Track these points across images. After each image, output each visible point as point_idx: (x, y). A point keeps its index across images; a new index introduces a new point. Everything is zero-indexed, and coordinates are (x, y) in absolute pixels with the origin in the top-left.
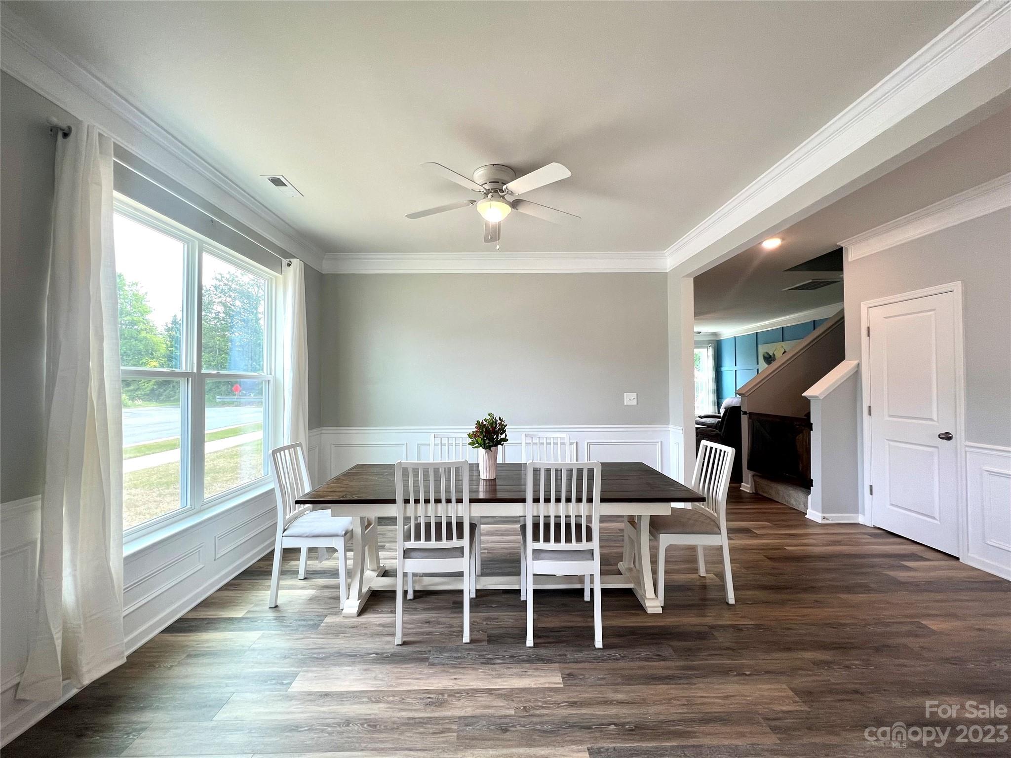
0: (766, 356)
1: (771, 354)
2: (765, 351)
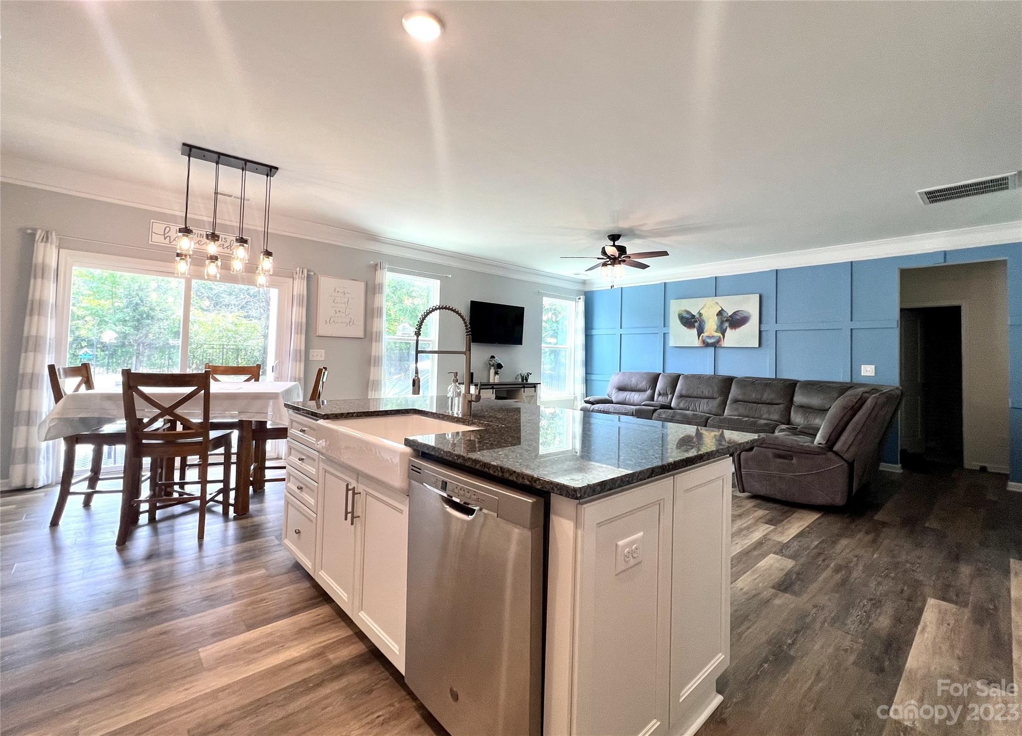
0: (685, 315)
1: (695, 313)
2: (683, 309)
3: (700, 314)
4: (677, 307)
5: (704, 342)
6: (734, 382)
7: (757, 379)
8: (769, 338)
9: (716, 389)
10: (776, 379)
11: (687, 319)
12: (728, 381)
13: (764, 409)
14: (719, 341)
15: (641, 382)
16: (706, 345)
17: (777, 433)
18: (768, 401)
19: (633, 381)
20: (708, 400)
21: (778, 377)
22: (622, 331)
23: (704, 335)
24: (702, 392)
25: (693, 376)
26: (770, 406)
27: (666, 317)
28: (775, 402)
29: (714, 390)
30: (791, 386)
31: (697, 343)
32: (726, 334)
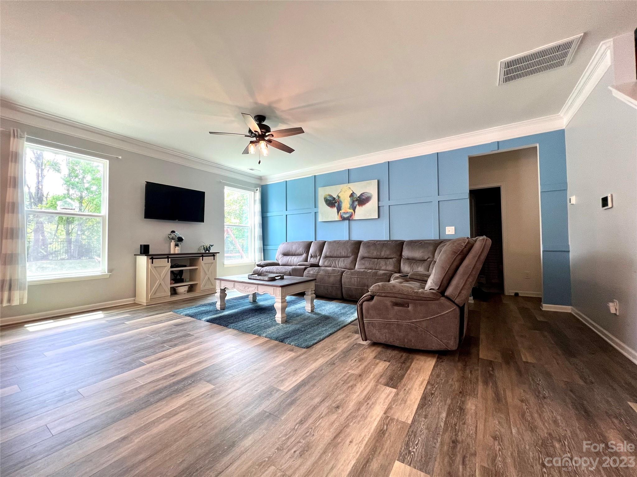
3: (339, 197)
4: (323, 192)
5: (341, 217)
6: (361, 244)
7: (377, 241)
8: (385, 211)
9: (350, 250)
10: (390, 241)
11: (330, 201)
12: (358, 244)
13: (382, 262)
14: (351, 216)
15: (299, 249)
16: (344, 219)
17: (393, 282)
18: (385, 256)
19: (294, 248)
20: (344, 258)
21: (391, 239)
22: (287, 213)
23: (342, 211)
24: (340, 253)
25: (335, 242)
26: (386, 260)
27: (316, 201)
28: (390, 257)
29: (348, 251)
30: (400, 245)
31: (337, 218)
32: (356, 210)
